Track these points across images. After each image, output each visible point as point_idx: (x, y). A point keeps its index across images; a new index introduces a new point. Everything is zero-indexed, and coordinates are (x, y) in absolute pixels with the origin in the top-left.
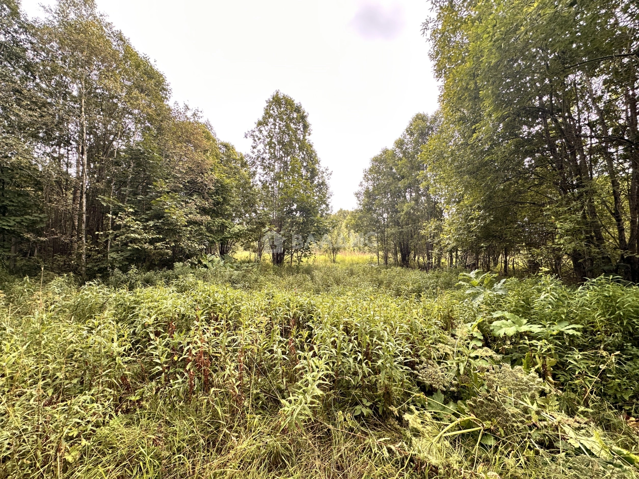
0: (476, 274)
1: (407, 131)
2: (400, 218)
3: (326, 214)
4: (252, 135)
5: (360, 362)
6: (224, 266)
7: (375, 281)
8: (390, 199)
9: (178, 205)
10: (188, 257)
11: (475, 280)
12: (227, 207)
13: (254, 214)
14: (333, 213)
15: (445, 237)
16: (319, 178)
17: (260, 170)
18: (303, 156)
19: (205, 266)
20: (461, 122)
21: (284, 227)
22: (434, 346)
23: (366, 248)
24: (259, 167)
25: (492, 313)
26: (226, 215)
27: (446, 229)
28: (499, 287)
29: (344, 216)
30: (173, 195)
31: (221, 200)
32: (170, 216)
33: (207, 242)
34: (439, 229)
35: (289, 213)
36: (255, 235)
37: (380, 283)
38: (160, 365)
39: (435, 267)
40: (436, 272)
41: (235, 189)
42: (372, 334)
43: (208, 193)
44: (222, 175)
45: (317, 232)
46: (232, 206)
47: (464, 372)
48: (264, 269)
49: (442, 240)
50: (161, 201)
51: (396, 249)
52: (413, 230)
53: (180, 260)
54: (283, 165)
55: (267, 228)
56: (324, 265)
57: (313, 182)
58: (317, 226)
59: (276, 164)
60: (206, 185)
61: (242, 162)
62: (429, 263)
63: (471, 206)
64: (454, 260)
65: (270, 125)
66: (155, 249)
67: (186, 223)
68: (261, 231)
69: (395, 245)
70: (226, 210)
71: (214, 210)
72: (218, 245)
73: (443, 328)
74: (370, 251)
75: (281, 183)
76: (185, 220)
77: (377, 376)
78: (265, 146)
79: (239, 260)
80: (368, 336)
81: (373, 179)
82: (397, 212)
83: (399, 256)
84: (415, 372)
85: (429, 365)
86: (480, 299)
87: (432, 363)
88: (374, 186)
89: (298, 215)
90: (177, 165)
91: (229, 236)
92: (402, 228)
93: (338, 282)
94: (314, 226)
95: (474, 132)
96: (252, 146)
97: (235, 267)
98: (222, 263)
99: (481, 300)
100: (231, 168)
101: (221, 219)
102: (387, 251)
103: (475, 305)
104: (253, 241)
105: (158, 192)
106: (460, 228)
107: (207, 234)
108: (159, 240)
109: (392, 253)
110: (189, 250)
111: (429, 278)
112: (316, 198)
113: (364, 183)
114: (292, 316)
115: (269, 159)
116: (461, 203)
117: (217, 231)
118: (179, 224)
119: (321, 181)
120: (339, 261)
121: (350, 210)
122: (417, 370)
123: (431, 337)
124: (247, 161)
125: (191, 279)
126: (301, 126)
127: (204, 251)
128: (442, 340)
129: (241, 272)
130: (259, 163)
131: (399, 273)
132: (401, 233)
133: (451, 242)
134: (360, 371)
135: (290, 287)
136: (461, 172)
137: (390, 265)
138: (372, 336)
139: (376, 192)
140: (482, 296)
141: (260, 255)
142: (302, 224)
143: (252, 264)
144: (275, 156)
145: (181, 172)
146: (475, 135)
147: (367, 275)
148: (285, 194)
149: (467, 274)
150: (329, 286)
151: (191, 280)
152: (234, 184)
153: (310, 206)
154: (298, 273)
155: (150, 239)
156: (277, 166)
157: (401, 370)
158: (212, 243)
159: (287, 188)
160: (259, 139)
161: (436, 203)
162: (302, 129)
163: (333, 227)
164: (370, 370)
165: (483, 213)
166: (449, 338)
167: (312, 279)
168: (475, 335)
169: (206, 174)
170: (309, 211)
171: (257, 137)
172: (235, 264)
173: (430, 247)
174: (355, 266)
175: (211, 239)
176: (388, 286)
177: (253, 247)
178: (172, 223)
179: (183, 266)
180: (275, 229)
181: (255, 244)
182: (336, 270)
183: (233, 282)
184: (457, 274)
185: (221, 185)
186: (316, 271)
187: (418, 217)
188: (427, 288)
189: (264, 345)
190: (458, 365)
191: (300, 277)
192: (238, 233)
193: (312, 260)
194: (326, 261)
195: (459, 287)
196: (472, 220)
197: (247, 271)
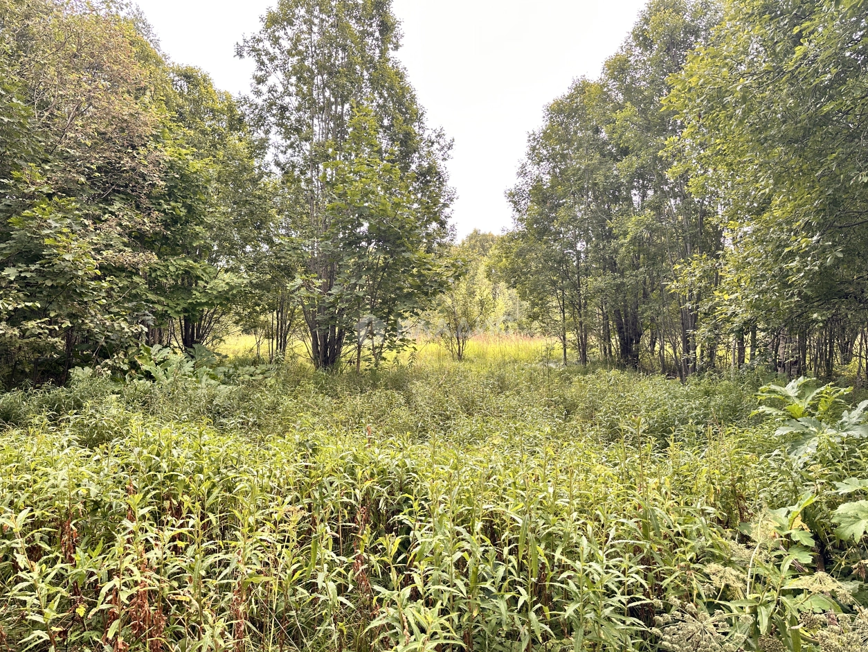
0: (799, 387)
1: (636, 37)
2: (616, 251)
3: (439, 245)
4: (254, 50)
5: (525, 609)
6: (194, 374)
7: (556, 403)
8: (593, 206)
9: (76, 228)
10: (105, 353)
11: (797, 401)
12: (198, 229)
13: (265, 247)
14: (458, 242)
15: (726, 297)
16: (421, 157)
17: (275, 138)
18: (381, 102)
19: (148, 376)
20: (767, 16)
21: (339, 279)
22: (697, 566)
23: (536, 324)
24: (274, 129)
25: (837, 484)
26: (196, 248)
27: (729, 277)
28: (854, 420)
29: (483, 246)
30: (63, 202)
31: (183, 212)
32: (57, 255)
33: (151, 317)
34: (714, 278)
35: (350, 244)
36: (269, 297)
37: (570, 410)
38: (45, 628)
39: (703, 369)
40: (705, 381)
41: (215, 185)
42: (551, 541)
43: (148, 196)
44: (184, 151)
45: (419, 287)
46: (210, 227)
47: (769, 627)
48: (293, 380)
49: (718, 304)
50: (33, 218)
51: (606, 326)
52: (648, 281)
53: (85, 362)
54: (332, 124)
55: (299, 281)
56: (436, 365)
57: (405, 168)
58: (420, 275)
59: (316, 121)
60: (143, 176)
61: (232, 118)
62: (688, 361)
63: (789, 222)
64: (748, 350)
65: (297, 22)
66: (23, 336)
67: (99, 272)
68: (284, 287)
69: (606, 318)
70: (196, 236)
71: (165, 238)
72: (177, 323)
73: (720, 522)
74: (545, 332)
75: (329, 171)
76: (95, 263)
77: (564, 640)
78: (288, 76)
79: (231, 356)
80: (543, 546)
81: (552, 157)
82: (609, 236)
83: (615, 341)
84: (655, 630)
85: (687, 616)
86: (808, 449)
87: (695, 610)
88: (554, 176)
89: (372, 248)
90: (71, 127)
91: (204, 300)
92: (622, 275)
93: (469, 408)
94: (412, 275)
95: (797, 40)
96: (255, 77)
97: (222, 377)
98: (188, 367)
99: (811, 451)
100: (203, 132)
101: (183, 259)
102: (584, 331)
103: (798, 464)
104: (263, 311)
105: (24, 195)
106: (763, 276)
107: (151, 297)
108: (31, 314)
109: (598, 335)
110: (107, 337)
111: (688, 396)
112: (416, 206)
113: (529, 168)
114: (360, 497)
115: (298, 109)
116: (766, 216)
117: (175, 288)
118: (80, 273)
119: (425, 164)
120: (471, 356)
121: (497, 233)
122: (659, 626)
123: (692, 543)
124: (244, 115)
125: (112, 409)
126: (375, 28)
127: (145, 338)
128: (717, 552)
129: (235, 388)
130: (273, 119)
131: (616, 384)
132: (619, 288)
133: (739, 310)
134: (523, 630)
135: (354, 422)
136: (766, 139)
137: (594, 363)
138: (551, 546)
139: (560, 189)
140: (814, 442)
141: (283, 345)
142: (383, 269)
143: (264, 367)
144: (314, 102)
145: (79, 145)
146: (799, 51)
147: (537, 388)
148: (340, 196)
149: (778, 388)
150: (448, 418)
151: (114, 412)
152: (213, 171)
153: (402, 227)
154: (375, 386)
155: (9, 312)
156: (318, 126)
157: (622, 626)
158: (163, 316)
159: (344, 182)
160: (272, 59)
161: (705, 214)
162: (377, 34)
163: (457, 278)
164: (547, 628)
165: (818, 241)
166: (735, 547)
167: (408, 402)
168: (797, 536)
169: (142, 150)
170: (400, 238)
171: (267, 53)
172: (221, 369)
173: (691, 320)
174: (509, 368)
175: (159, 308)
176: (589, 416)
177: (264, 325)
178: (62, 273)
179: (93, 375)
180: (318, 283)
181: (269, 317)
182: (466, 377)
183: (216, 415)
184: (756, 386)
185: (182, 176)
186: (418, 383)
187: (661, 248)
188: (684, 421)
189: (295, 571)
190: (754, 612)
191: (379, 397)
192: (227, 292)
193: (407, 354)
194: (440, 357)
195: (760, 419)
196: (791, 255)
197: (250, 385)
